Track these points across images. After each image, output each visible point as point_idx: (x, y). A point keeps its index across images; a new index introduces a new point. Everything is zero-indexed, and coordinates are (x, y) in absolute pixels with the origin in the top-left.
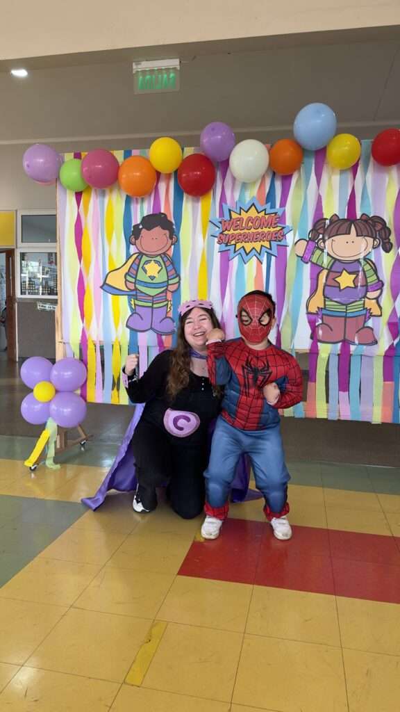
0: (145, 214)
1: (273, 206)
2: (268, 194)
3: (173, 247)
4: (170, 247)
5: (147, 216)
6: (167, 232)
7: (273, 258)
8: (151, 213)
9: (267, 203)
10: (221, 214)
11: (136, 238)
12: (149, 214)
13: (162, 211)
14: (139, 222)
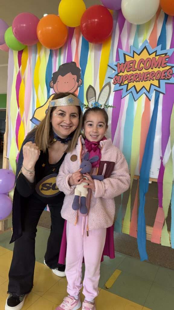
0: (62, 64)
1: (164, 48)
2: (160, 37)
3: (79, 88)
4: (77, 89)
5: (62, 65)
6: (75, 77)
7: (161, 96)
8: (66, 62)
9: (158, 45)
10: (118, 59)
11: (54, 83)
12: (64, 63)
13: (73, 61)
14: (57, 70)
